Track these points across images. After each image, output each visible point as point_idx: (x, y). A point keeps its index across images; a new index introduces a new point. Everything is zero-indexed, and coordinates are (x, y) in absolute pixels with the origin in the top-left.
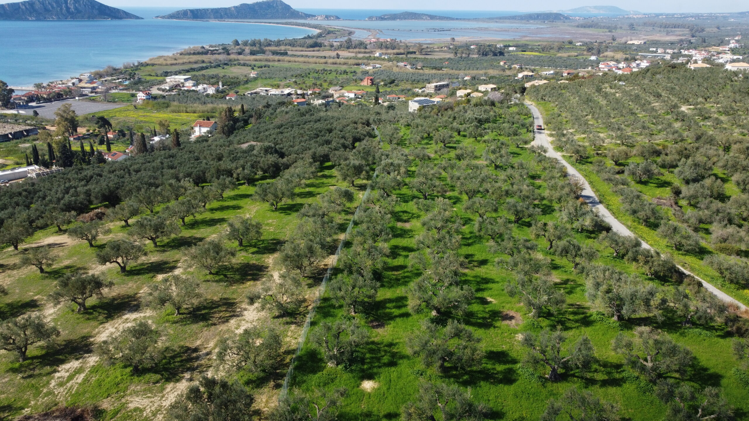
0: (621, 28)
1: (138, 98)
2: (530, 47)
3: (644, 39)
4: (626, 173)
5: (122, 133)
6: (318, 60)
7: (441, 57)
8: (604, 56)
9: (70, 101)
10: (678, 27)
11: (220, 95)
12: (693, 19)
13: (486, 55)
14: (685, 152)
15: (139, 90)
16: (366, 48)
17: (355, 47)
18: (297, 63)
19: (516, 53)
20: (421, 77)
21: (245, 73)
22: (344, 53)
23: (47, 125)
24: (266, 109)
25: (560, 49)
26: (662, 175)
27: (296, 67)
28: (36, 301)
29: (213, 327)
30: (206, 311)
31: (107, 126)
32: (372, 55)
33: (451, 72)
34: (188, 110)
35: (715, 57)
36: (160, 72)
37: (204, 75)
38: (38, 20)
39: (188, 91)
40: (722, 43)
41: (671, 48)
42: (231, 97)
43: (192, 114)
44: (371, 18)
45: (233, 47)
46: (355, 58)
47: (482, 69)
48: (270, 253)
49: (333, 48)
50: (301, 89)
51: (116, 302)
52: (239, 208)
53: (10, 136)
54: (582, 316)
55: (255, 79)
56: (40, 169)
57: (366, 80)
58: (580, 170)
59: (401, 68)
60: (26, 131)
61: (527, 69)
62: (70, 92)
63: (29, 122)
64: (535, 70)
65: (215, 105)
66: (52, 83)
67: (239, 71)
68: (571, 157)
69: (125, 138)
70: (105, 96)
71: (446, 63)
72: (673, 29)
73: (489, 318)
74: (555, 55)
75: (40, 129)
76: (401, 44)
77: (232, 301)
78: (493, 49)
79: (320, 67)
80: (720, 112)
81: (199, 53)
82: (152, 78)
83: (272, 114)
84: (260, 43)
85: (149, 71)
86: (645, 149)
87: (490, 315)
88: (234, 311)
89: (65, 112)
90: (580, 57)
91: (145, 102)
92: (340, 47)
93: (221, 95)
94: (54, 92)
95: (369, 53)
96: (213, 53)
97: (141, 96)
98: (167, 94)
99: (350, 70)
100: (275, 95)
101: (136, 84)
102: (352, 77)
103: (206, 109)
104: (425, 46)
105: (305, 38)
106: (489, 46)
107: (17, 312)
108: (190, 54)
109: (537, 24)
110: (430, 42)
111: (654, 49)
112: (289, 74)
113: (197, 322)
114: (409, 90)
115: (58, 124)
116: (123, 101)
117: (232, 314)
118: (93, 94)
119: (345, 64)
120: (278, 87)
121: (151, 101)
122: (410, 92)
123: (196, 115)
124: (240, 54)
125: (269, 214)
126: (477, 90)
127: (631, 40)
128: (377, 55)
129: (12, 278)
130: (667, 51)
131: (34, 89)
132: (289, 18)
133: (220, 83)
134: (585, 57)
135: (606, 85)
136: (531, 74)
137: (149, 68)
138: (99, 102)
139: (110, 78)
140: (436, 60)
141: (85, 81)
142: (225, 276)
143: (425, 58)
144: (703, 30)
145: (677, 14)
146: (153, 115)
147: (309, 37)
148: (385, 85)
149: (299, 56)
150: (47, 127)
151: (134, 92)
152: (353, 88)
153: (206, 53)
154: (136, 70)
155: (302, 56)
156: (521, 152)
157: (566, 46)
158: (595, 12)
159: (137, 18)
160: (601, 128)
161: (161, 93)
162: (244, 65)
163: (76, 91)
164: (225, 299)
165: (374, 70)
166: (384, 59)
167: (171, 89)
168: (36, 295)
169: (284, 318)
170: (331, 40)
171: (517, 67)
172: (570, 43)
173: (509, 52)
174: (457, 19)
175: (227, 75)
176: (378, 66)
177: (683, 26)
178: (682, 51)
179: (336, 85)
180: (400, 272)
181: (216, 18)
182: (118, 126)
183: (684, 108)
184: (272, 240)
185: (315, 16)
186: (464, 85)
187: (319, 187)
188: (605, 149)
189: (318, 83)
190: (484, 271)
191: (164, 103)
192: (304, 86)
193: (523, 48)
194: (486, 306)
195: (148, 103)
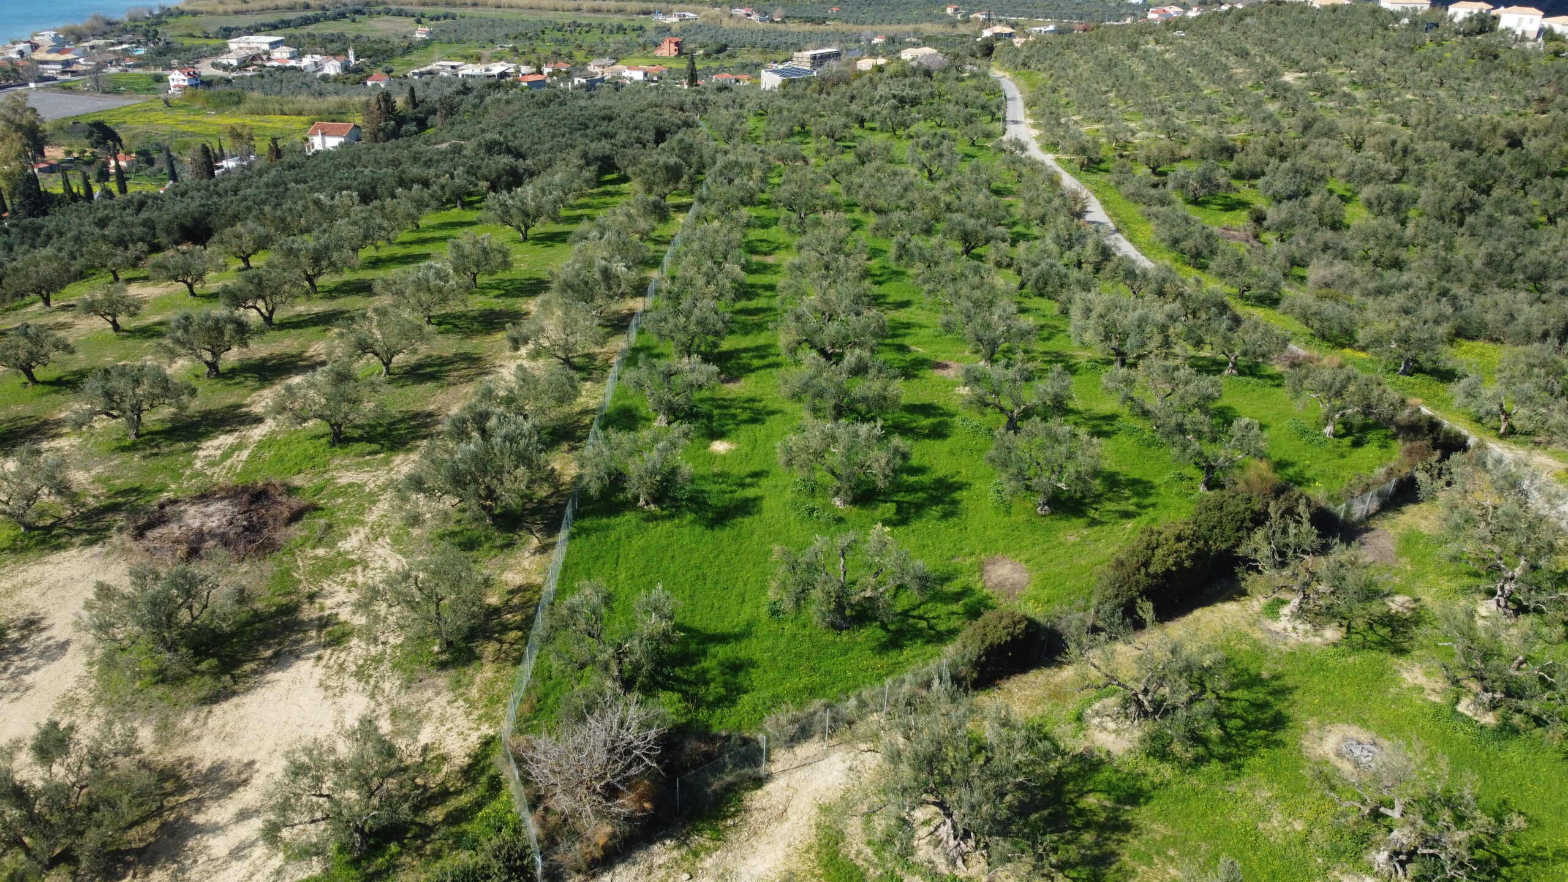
1: (172, 84)
4: (1170, 186)
5: (145, 158)
6: (560, 4)
11: (352, 77)
14: (1278, 149)
15: (171, 68)
18: (515, 11)
20: (783, 39)
21: (404, 30)
24: (462, 97)
26: (1237, 190)
27: (514, 18)
29: (452, 388)
30: (434, 369)
31: (110, 143)
33: (844, 27)
34: (286, 108)
36: (212, 30)
37: (311, 36)
39: (282, 69)
42: (377, 80)
43: (294, 117)
47: (908, 22)
48: (527, 296)
50: (528, 64)
51: (269, 363)
55: (426, 43)
57: (666, 44)
58: (1087, 183)
59: (740, 19)
61: (1000, 21)
62: (15, 71)
64: (1016, 23)
65: (344, 98)
67: (389, 26)
68: (1071, 161)
69: (155, 168)
70: (96, 80)
71: (835, 10)
73: (911, 368)
77: (477, 356)
79: (566, 18)
80: (1354, 83)
82: (197, 42)
83: (475, 106)
85: (187, 27)
87: (913, 364)
88: (483, 369)
89: (15, 111)
91: (188, 92)
93: (354, 76)
97: (177, 79)
98: (234, 74)
99: (632, 23)
100: (473, 76)
101: (160, 54)
102: (635, 39)
103: (324, 106)
112: (500, 33)
113: (422, 383)
114: (757, 65)
115: (3, 139)
116: (137, 91)
117: (479, 371)
118: (68, 77)
119: (619, 11)
120: (478, 59)
121: (200, 90)
123: (303, 118)
125: (514, 246)
133: (351, 52)
135: (1150, 38)
136: (1008, 30)
137: (186, 20)
138: (83, 93)
139: (101, 42)
140: (813, 3)
141: (46, 48)
142: (456, 326)
146: (209, 120)
148: (707, 55)
151: (159, 71)
152: (639, 60)
154: (159, 24)
156: (978, 153)
160: (1132, 113)
161: (220, 73)
162: (399, 13)
163: (27, 69)
164: (462, 354)
165: (682, 24)
166: (702, 2)
167: (243, 64)
168: (120, 361)
171: (981, 17)
175: (364, 34)
176: (690, 15)
179: (602, 55)
180: (762, 316)
182: (136, 143)
183: (1289, 77)
184: (527, 279)
186: (871, 51)
188: (1135, 148)
189: (565, 51)
190: (904, 314)
191: (230, 95)
192: (533, 58)
194: (907, 354)
195: (194, 95)
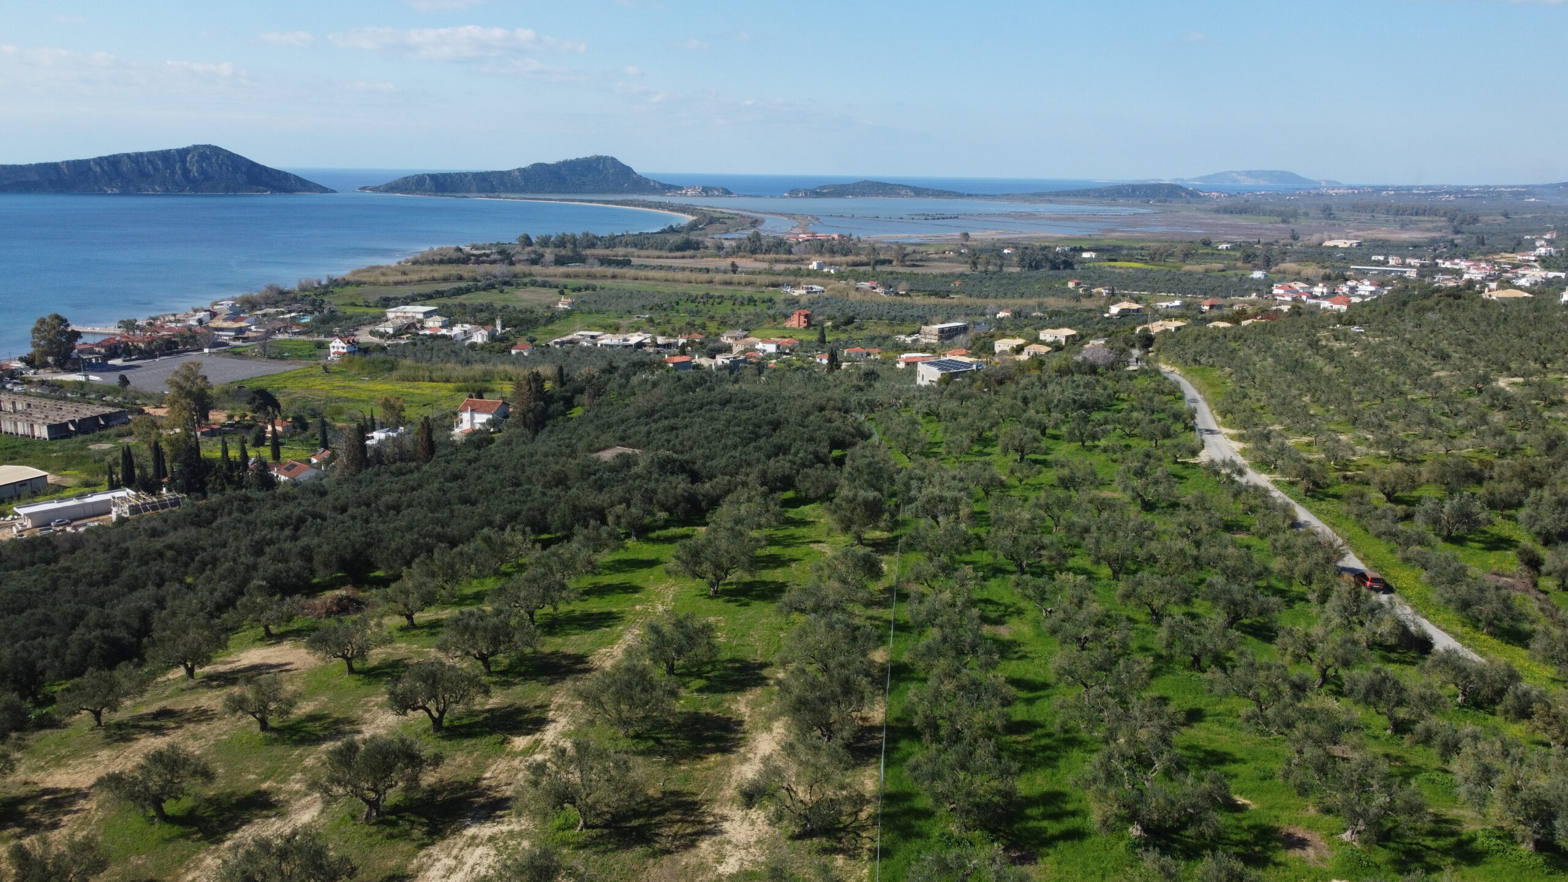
0: (1306, 214)
1: (332, 350)
2: (1125, 252)
3: (1356, 238)
4: (1419, 519)
5: (300, 423)
6: (693, 276)
7: (946, 271)
8: (1279, 272)
9: (194, 356)
10: (1424, 214)
11: (497, 345)
12: (1452, 198)
13: (1037, 268)
14: (1532, 475)
15: (331, 334)
16: (790, 253)
17: (768, 251)
18: (651, 283)
19: (1097, 264)
20: (909, 312)
21: (548, 301)
22: (746, 263)
23: (146, 405)
24: (608, 376)
25: (1187, 256)
26: (1493, 523)
27: (650, 290)
28: (265, 793)
29: (666, 858)
30: (642, 821)
31: (270, 409)
32: (803, 267)
33: (968, 301)
34: (435, 375)
35: (1509, 275)
36: (373, 299)
37: (463, 306)
38: (124, 193)
39: (434, 337)
40: (1519, 246)
41: (1414, 256)
42: (521, 349)
43: (441, 384)
44: (794, 193)
45: (519, 249)
46: (770, 272)
47: (1031, 297)
48: (736, 691)
49: (722, 253)
50: (663, 334)
51: (440, 798)
52: (636, 589)
53: (72, 428)
54: (1453, 840)
55: (568, 313)
56: (138, 497)
57: (796, 317)
58: (1318, 513)
59: (866, 292)
60: (104, 416)
61: (1124, 296)
62: (193, 337)
63: (108, 398)
64: (1141, 298)
65: (490, 366)
66: (155, 319)
67: (535, 297)
68: (1292, 484)
69: (308, 433)
70: (264, 347)
71: (957, 283)
72: (1414, 218)
73: (1256, 844)
74: (1179, 269)
75: (131, 413)
76: (860, 245)
77: (690, 799)
78: (1051, 256)
79: (700, 290)
81: (451, 261)
82: (358, 310)
83: (621, 386)
84: (574, 241)
85: (351, 297)
86: (1447, 469)
87: (1256, 836)
88: (701, 823)
89: (187, 378)
90: (1230, 273)
91: (346, 359)
92: (737, 251)
93: (499, 346)
94: (161, 338)
95: (796, 261)
96: (479, 260)
97: (337, 346)
98: (389, 342)
99: (762, 295)
100: (611, 346)
101: (325, 321)
102: (765, 310)
103: (471, 374)
104: (910, 249)
105: (663, 232)
106: (1043, 248)
107: (231, 818)
108: (432, 262)
109: (1133, 205)
110: (918, 241)
111: (1381, 258)
112: (637, 304)
113: (628, 847)
114: (886, 338)
115: (172, 404)
116: (300, 357)
117: (698, 828)
118: (239, 343)
119: (749, 284)
120: (616, 329)
121: (357, 357)
122: (889, 343)
123: (450, 385)
124: (534, 262)
125: (704, 604)
126: (1037, 340)
127: (1331, 239)
128: (814, 266)
129: (203, 742)
130: (1408, 261)
131: (118, 331)
132: (629, 192)
133: (498, 322)
134: (1240, 272)
135: (1325, 333)
136: (1135, 306)
137: (349, 290)
138: (251, 358)
139: (272, 310)
140: (935, 277)
141: (223, 316)
142: (658, 741)
143: (912, 274)
144: (1475, 220)
145: (1417, 188)
146: (363, 385)
147: (672, 230)
148: (836, 327)
149: (654, 268)
150: (147, 409)
151: (322, 338)
152: (769, 332)
153: (465, 260)
154: (325, 294)
155: (661, 268)
156: (1185, 473)
157: (1200, 251)
158: (1248, 182)
159: (324, 190)
160: (1339, 423)
161: (376, 340)
162: (544, 285)
163: (204, 336)
164: (673, 793)
165: (810, 296)
166: (828, 275)
167: (398, 333)
168: (264, 781)
169: (816, 840)
170: (717, 236)
171: (1104, 292)
172: (1207, 244)
173: (1084, 261)
174: (969, 195)
175: (511, 305)
176: (817, 288)
177: (1433, 212)
178: (1440, 261)
179: (733, 327)
180: (1027, 737)
181: (482, 190)
182: (294, 408)
183: (1503, 383)
184: (730, 661)
185: (681, 188)
186: (999, 328)
187: (789, 546)
188: (1359, 468)
189: (698, 321)
190: (1203, 734)
191: (384, 362)
192: (669, 328)
193: (1111, 252)
194: (1239, 815)
195: (351, 361)
